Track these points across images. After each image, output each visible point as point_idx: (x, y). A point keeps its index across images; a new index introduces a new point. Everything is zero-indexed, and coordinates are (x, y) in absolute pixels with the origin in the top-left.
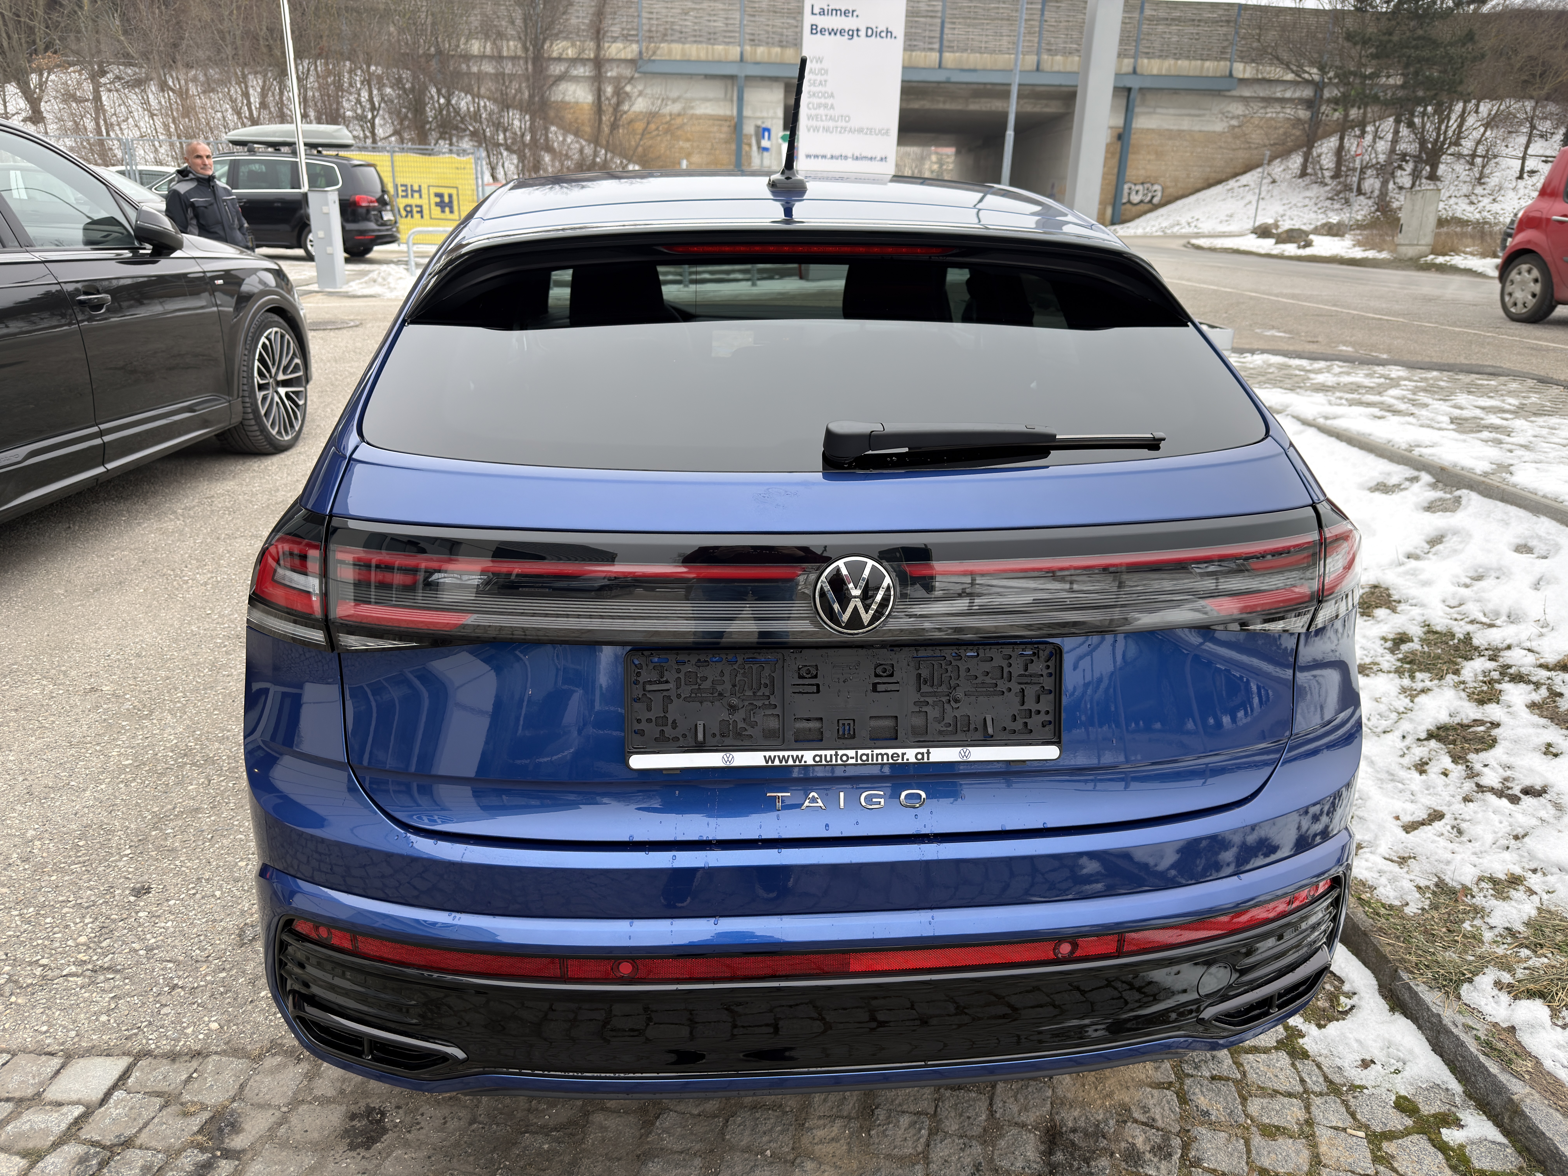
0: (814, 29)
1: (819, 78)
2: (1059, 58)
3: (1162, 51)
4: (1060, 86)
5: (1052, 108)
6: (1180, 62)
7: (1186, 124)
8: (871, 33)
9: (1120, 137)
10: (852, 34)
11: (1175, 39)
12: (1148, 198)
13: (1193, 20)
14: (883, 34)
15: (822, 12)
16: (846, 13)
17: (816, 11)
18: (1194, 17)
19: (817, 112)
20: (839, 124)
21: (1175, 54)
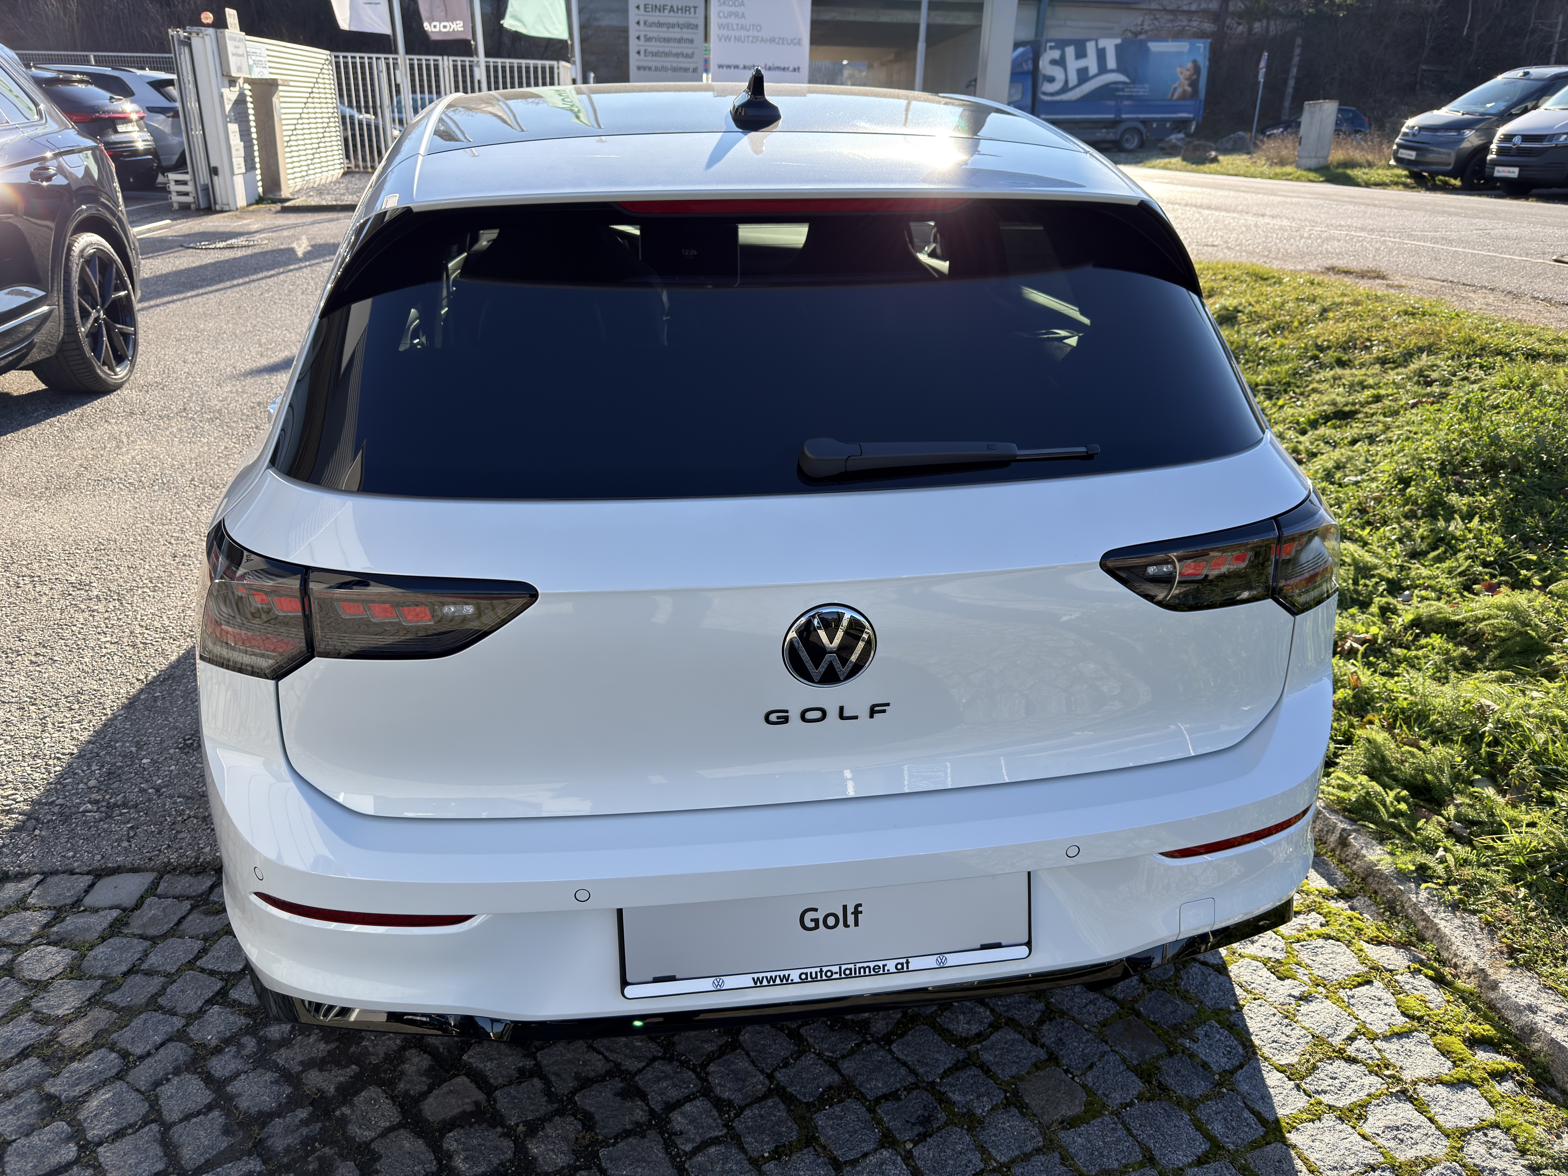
5: (963, 19)
19: (728, 20)
20: (751, 33)
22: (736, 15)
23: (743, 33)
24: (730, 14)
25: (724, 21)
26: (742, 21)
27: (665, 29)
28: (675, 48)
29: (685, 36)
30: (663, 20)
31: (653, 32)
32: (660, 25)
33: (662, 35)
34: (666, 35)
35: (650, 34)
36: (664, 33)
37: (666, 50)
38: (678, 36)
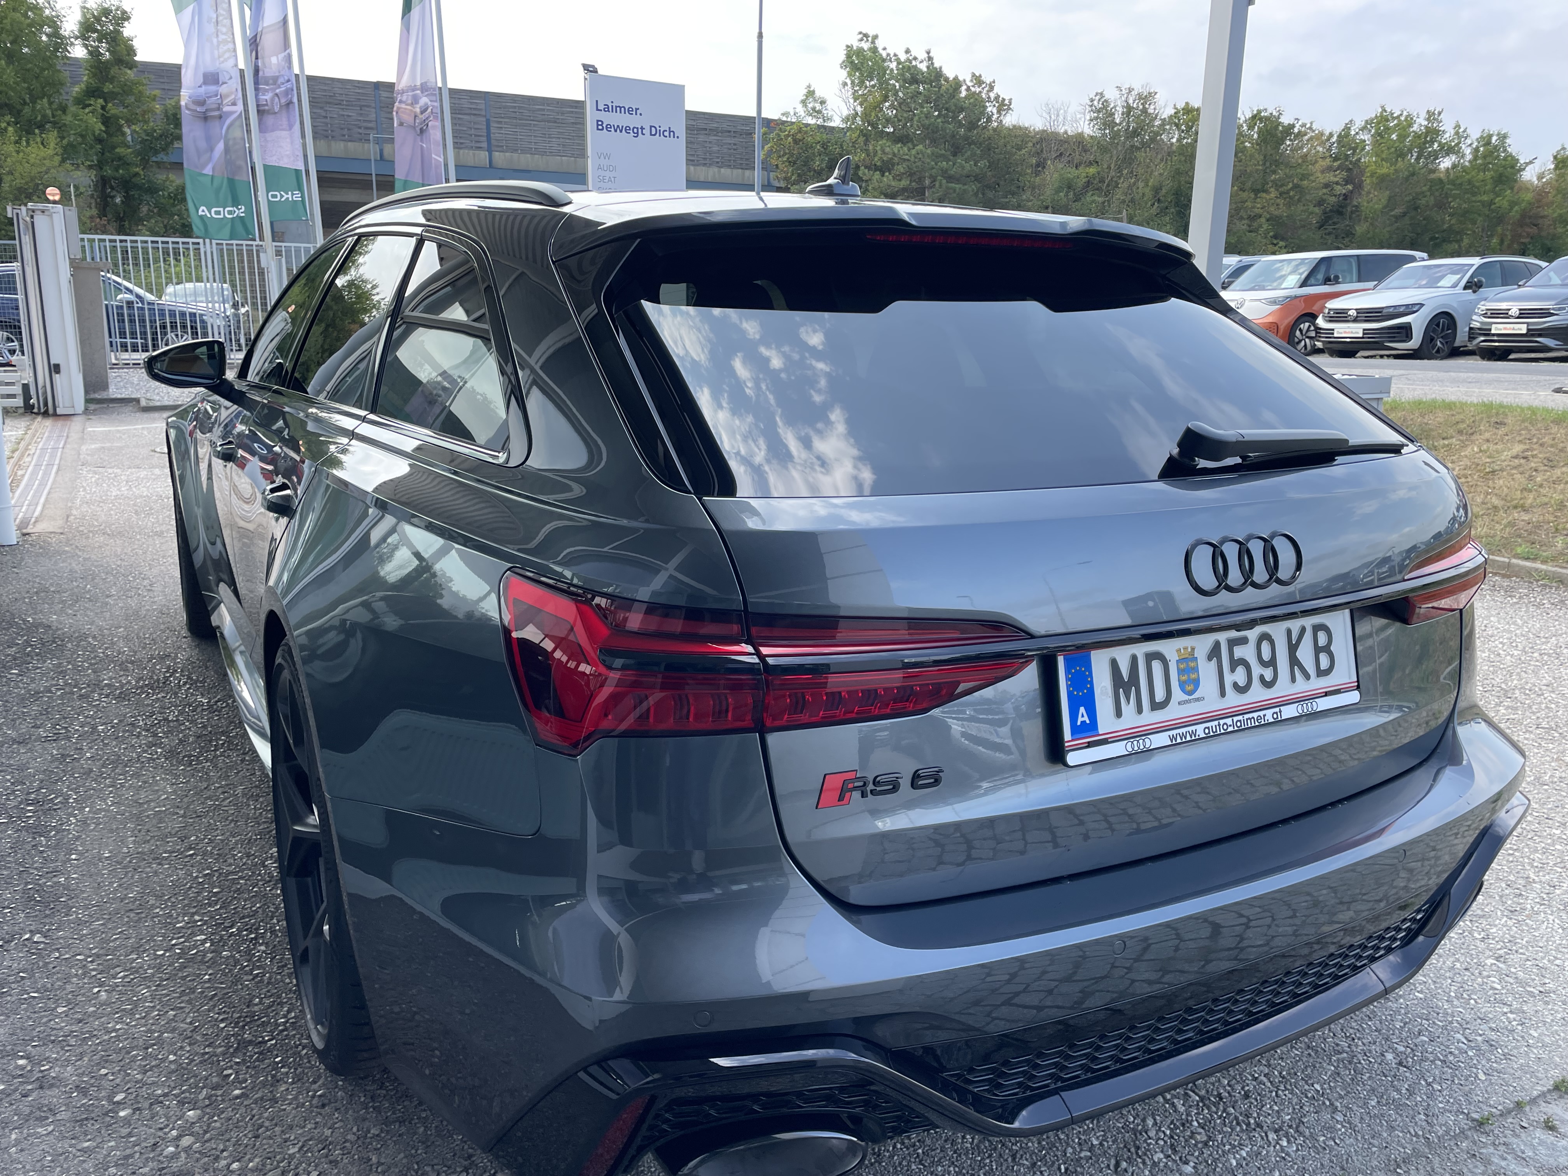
0: (600, 125)
1: (608, 174)
3: (705, 159)
6: (722, 170)
8: (655, 131)
10: (637, 132)
11: (715, 148)
13: (730, 132)
14: (666, 134)
15: (607, 109)
16: (630, 111)
17: (601, 107)
18: (729, 129)
21: (718, 162)
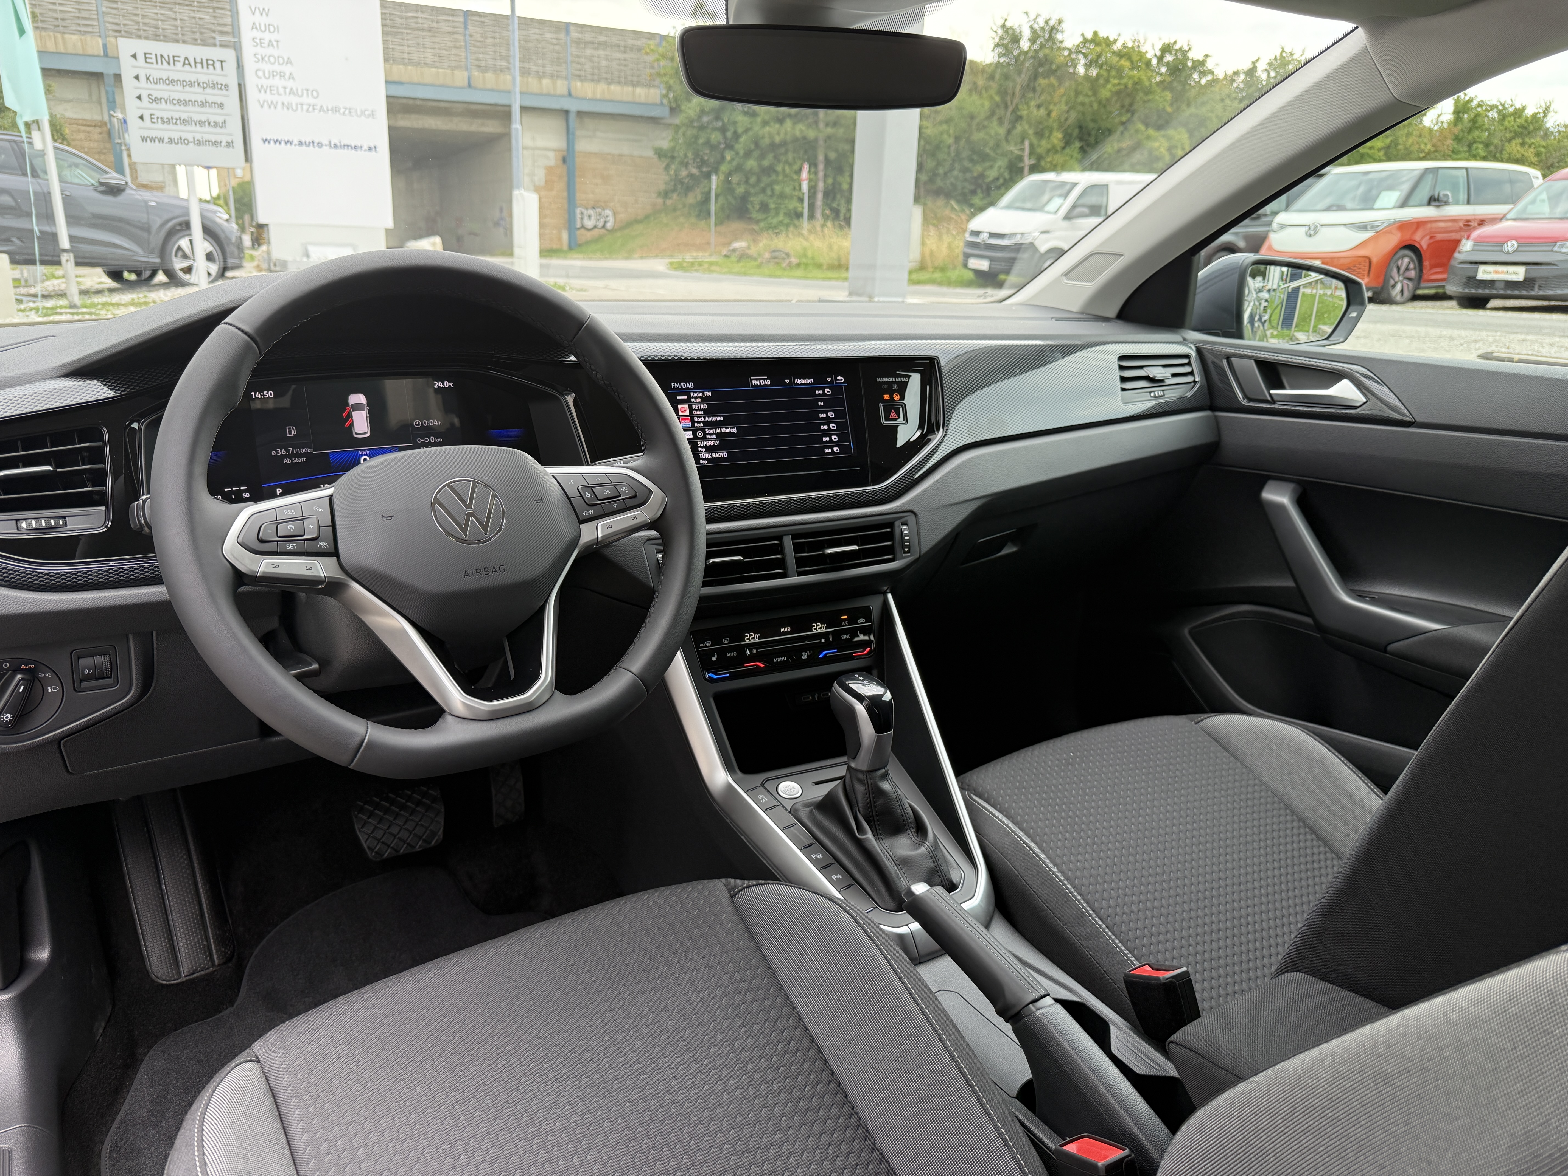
1: (267, 36)
2: (490, 75)
3: (593, 74)
4: (496, 105)
5: (490, 127)
6: (612, 87)
7: (625, 149)
9: (564, 160)
11: (604, 63)
12: (601, 224)
13: (619, 46)
18: (619, 43)
19: (271, 82)
20: (305, 100)
21: (606, 79)
22: (282, 75)
23: (294, 100)
24: (273, 74)
25: (265, 82)
26: (290, 84)
27: (179, 88)
28: (197, 114)
29: (210, 99)
30: (174, 76)
31: (160, 91)
32: (172, 82)
33: (176, 96)
34: (182, 97)
35: (155, 94)
36: (177, 93)
37: (184, 116)
38: (200, 98)
